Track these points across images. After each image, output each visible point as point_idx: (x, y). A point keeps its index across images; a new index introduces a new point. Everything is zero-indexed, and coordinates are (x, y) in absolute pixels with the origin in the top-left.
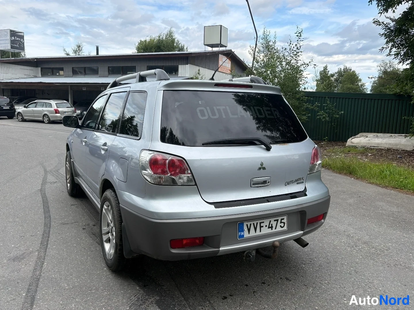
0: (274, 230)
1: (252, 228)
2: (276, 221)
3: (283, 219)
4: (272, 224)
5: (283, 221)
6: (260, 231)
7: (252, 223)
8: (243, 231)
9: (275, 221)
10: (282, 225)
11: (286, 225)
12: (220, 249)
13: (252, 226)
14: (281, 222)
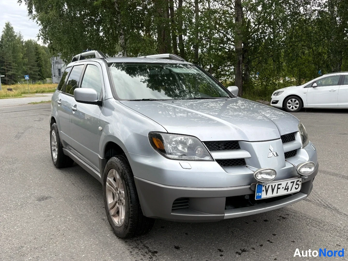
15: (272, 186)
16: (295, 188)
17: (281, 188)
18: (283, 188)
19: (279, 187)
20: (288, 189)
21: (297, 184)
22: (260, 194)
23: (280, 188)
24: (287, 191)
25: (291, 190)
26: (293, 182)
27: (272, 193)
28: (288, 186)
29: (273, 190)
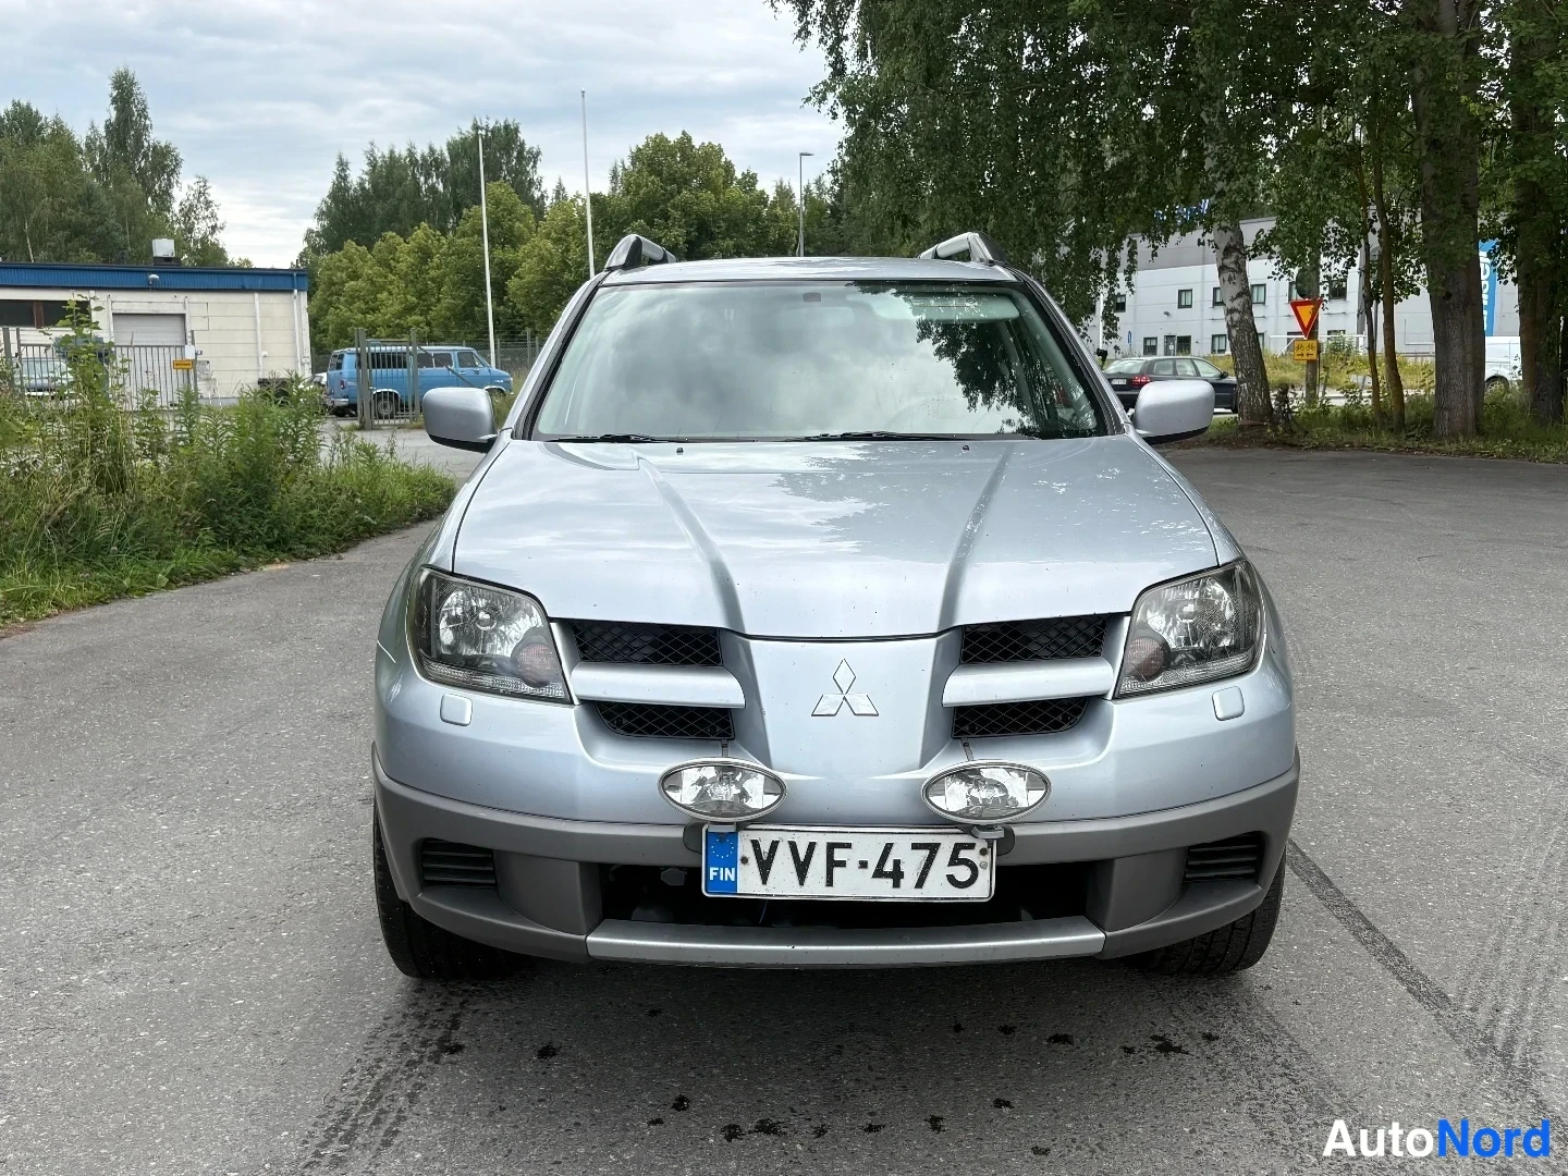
15: (793, 846)
16: (951, 879)
17: (853, 864)
18: (863, 865)
19: (839, 855)
20: (897, 876)
21: (955, 860)
22: (728, 874)
23: (842, 864)
24: (896, 885)
25: (920, 884)
26: (933, 848)
27: (794, 877)
28: (897, 863)
29: (802, 869)
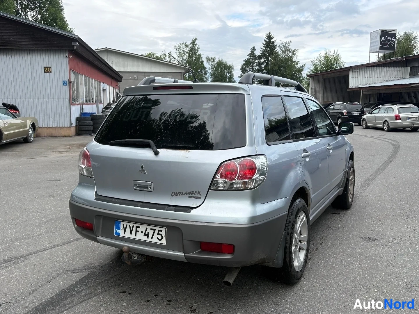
0: (149, 239)
1: (128, 230)
2: (153, 231)
3: (161, 231)
4: (148, 233)
5: (160, 233)
6: (136, 235)
7: (128, 224)
8: (119, 229)
9: (151, 229)
10: (160, 237)
11: (164, 239)
12: (98, 238)
13: (128, 227)
14: (158, 234)
